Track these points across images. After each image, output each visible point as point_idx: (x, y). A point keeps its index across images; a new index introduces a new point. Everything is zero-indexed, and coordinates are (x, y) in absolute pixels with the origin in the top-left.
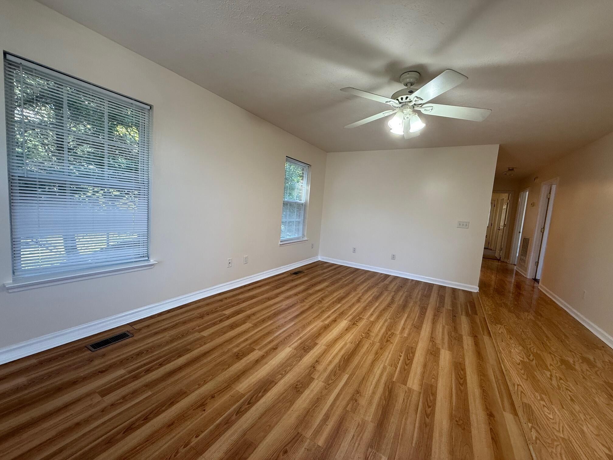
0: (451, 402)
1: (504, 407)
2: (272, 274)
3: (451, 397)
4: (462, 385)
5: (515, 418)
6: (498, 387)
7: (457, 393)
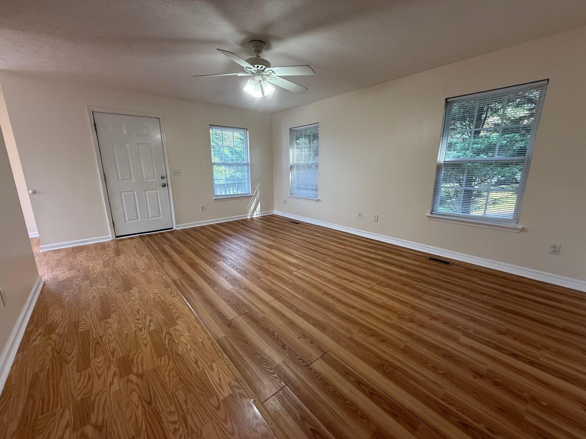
0: (201, 267)
1: (180, 280)
2: (411, 246)
3: (203, 269)
4: (203, 276)
5: (173, 278)
6: (186, 287)
7: (202, 271)
